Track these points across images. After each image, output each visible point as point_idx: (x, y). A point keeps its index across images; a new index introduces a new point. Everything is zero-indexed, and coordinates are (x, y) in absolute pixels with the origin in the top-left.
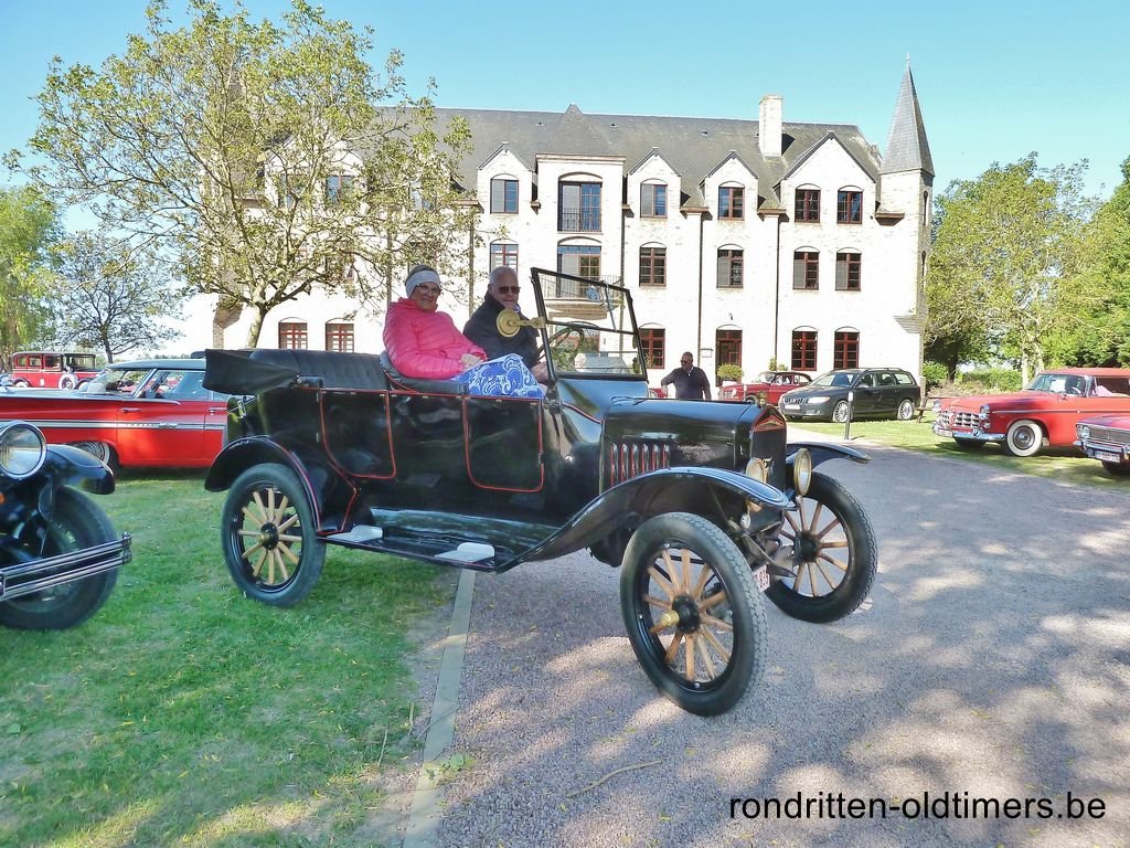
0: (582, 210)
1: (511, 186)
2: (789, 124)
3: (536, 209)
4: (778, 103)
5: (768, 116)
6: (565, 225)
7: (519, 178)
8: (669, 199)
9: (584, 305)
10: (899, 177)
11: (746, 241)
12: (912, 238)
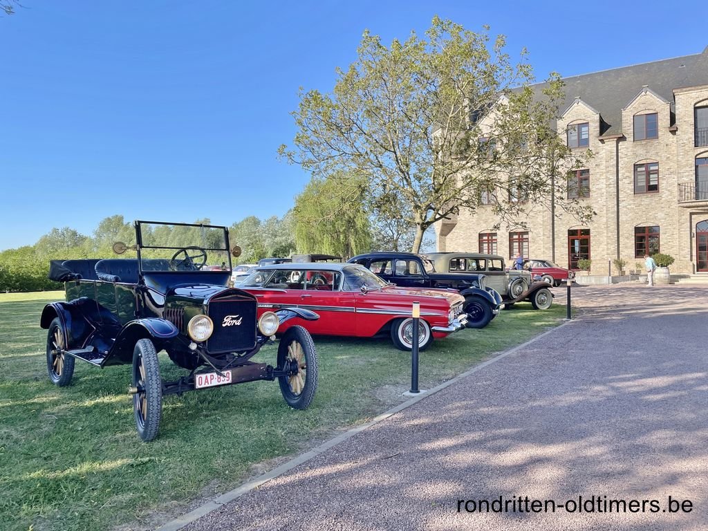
1: (652, 119)
3: (674, 132)
6: (702, 141)
7: (658, 110)
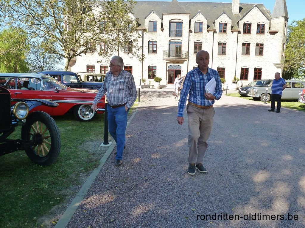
0: (176, 31)
1: (155, 23)
2: (242, 4)
3: (162, 30)
5: (235, 1)
6: (171, 35)
7: (157, 21)
8: (204, 26)
9: (177, 60)
10: (277, 19)
11: (227, 40)
12: (280, 39)
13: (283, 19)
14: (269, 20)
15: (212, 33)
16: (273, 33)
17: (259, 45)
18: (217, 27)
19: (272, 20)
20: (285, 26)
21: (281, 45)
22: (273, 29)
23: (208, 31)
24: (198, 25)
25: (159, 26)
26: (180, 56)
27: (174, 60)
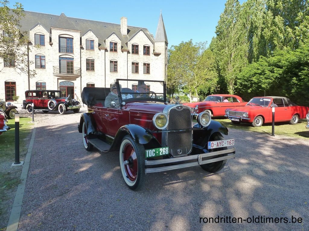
0: (67, 46)
1: (42, 37)
2: (129, 26)
3: (51, 45)
4: (126, 20)
5: (123, 23)
6: (61, 50)
7: (45, 34)
8: (95, 44)
9: (69, 76)
10: (159, 43)
11: (118, 59)
12: (163, 60)
13: (164, 44)
14: (153, 43)
15: (104, 51)
16: (157, 55)
17: (146, 64)
18: (108, 46)
19: (155, 44)
20: (166, 49)
21: (164, 65)
22: (157, 51)
23: (99, 49)
24: (89, 43)
25: (47, 40)
26: (72, 72)
27: (65, 76)
